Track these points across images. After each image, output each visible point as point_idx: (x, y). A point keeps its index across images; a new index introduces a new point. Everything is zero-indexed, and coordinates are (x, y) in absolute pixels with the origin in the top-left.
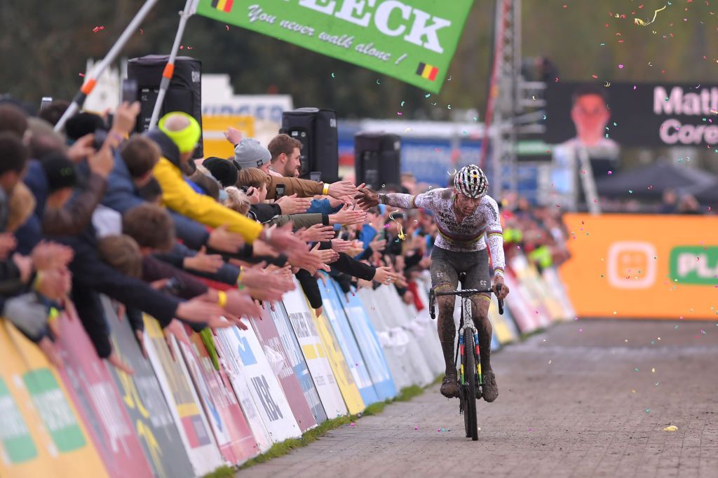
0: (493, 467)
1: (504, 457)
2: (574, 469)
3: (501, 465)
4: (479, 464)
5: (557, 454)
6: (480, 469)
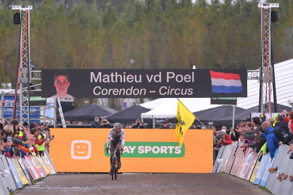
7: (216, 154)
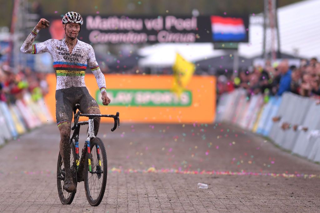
0: (15, 190)
1: (20, 185)
2: (52, 191)
3: (19, 189)
4: (9, 189)
5: (44, 184)
6: (9, 191)
7: (217, 102)
